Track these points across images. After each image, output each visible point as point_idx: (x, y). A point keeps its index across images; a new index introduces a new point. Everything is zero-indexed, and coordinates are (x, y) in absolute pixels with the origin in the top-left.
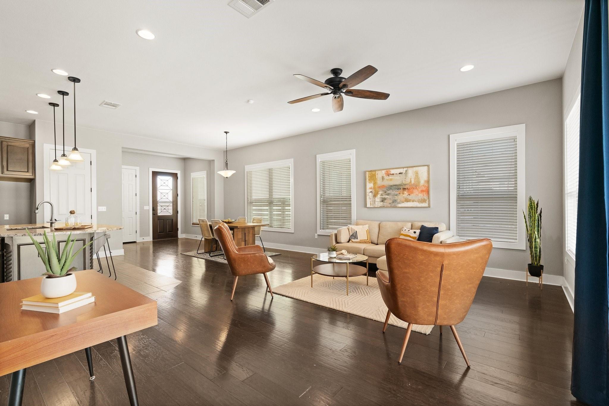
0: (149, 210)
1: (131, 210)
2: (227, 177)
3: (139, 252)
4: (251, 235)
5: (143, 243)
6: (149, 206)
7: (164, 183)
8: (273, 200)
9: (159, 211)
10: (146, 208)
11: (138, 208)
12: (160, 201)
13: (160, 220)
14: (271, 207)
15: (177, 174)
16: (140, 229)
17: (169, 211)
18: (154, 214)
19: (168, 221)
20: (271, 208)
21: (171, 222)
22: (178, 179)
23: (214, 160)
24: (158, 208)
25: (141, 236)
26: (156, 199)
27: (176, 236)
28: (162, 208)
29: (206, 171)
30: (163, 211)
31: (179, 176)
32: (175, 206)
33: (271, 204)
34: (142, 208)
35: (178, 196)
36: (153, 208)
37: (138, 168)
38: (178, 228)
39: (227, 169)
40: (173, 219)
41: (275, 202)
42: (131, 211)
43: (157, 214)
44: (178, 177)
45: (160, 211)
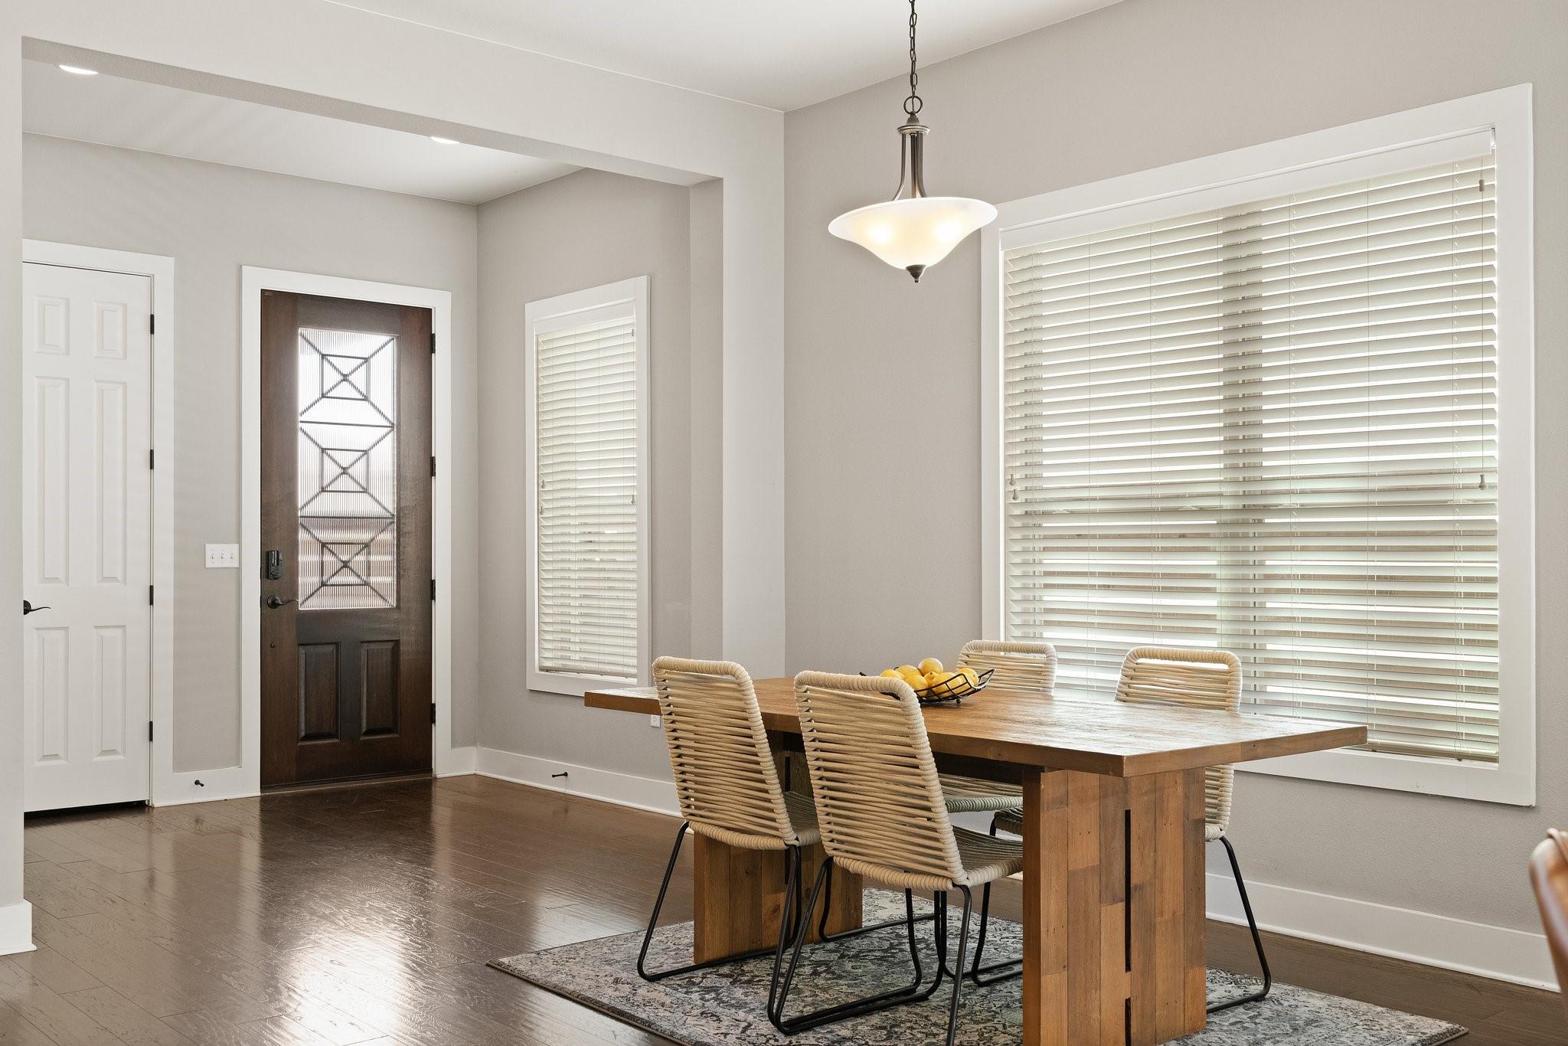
0: (239, 569)
1: (120, 576)
2: (915, 271)
3: (166, 884)
4: (1172, 836)
5: (196, 813)
6: (239, 541)
7: (345, 378)
8: (1264, 494)
9: (307, 581)
10: (220, 555)
11: (166, 558)
12: (312, 509)
13: (311, 649)
14: (1245, 551)
15: (427, 313)
16: (178, 710)
17: (373, 580)
18: (274, 605)
19: (364, 653)
20: (1245, 565)
21: (386, 659)
22: (432, 350)
23: (713, 184)
24: (302, 558)
25: (181, 763)
26: (291, 496)
27: (423, 761)
28: (328, 558)
29: (643, 280)
30: (336, 580)
31: (441, 327)
32: (412, 549)
33: (1251, 531)
34: (189, 559)
35: (433, 473)
36: (267, 558)
37: (164, 268)
38: (434, 706)
39: (918, 185)
40: (404, 639)
41: (1288, 511)
42: (114, 579)
43: (292, 600)
44: (432, 337)
45: (316, 580)
